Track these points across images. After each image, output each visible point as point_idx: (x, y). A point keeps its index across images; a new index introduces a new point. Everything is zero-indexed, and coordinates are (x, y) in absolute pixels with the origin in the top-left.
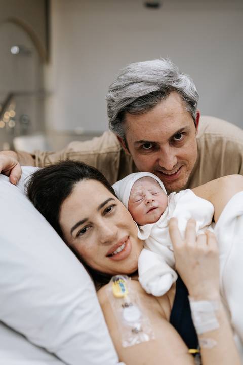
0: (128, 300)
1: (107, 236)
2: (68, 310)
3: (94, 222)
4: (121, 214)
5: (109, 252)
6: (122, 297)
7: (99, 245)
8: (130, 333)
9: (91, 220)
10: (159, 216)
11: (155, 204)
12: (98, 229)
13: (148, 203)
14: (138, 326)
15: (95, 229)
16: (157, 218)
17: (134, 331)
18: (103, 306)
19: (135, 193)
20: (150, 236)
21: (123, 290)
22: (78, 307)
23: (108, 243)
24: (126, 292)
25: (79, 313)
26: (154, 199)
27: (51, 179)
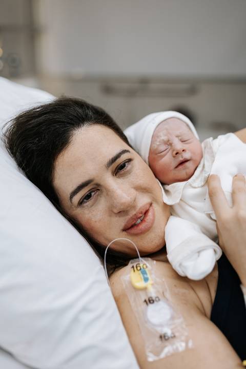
0: (153, 293)
1: (122, 204)
2: (70, 315)
3: (102, 183)
4: (139, 171)
5: (126, 225)
6: (145, 289)
7: (110, 216)
9: (97, 181)
10: (193, 170)
11: (187, 155)
12: (107, 194)
13: (177, 153)
15: (104, 193)
16: (190, 174)
17: (163, 337)
19: (158, 140)
20: (181, 200)
21: (146, 280)
22: (85, 309)
23: (122, 212)
24: (150, 282)
25: (86, 317)
26: (184, 148)
27: (39, 124)
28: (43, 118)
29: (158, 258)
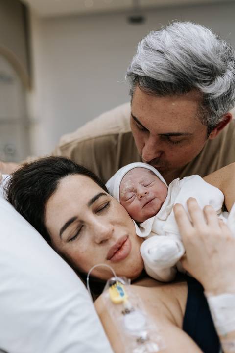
0: (128, 305)
2: (58, 317)
6: (121, 303)
7: (94, 246)
8: (135, 344)
9: (81, 218)
10: (159, 206)
12: (90, 228)
13: (141, 197)
14: (144, 335)
15: (87, 228)
16: (157, 209)
17: (140, 341)
18: (101, 317)
19: (124, 190)
21: (122, 294)
22: (70, 313)
24: (126, 296)
25: (72, 320)
26: (146, 191)
28: (35, 171)
29: (139, 283)
